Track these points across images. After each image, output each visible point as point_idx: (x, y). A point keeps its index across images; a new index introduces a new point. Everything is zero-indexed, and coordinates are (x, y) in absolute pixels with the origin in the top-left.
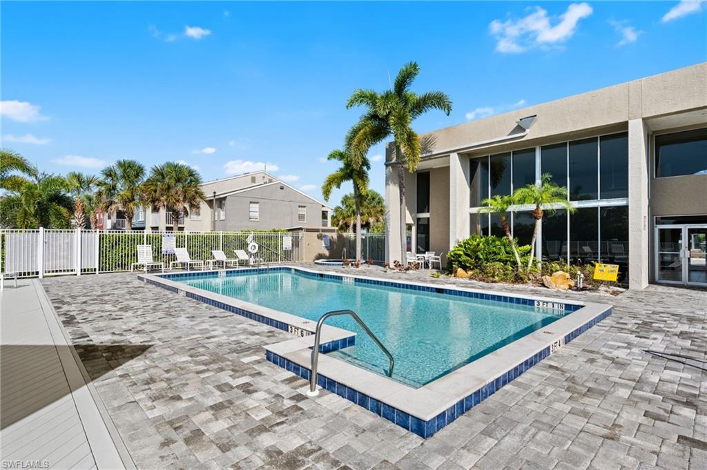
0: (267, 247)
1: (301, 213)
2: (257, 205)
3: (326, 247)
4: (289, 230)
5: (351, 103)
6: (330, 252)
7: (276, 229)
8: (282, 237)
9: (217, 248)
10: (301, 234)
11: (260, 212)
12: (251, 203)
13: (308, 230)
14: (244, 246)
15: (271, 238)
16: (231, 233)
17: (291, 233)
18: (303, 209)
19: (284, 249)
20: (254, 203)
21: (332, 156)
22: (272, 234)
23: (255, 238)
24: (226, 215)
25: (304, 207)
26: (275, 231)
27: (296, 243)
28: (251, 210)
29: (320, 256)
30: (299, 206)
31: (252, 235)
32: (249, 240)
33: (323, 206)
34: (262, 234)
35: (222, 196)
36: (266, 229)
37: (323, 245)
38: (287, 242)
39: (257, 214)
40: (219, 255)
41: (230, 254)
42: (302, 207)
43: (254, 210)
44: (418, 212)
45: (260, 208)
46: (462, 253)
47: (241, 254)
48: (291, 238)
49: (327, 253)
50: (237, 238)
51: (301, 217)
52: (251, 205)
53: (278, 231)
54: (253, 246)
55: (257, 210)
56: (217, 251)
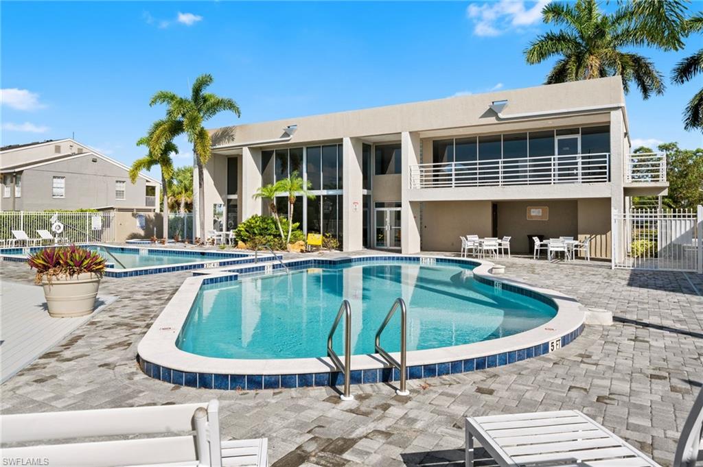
0: (74, 227)
1: (118, 189)
2: (63, 181)
3: (142, 227)
4: (99, 210)
5: (154, 102)
6: (145, 232)
7: (84, 209)
8: (90, 217)
9: (17, 228)
10: (112, 213)
11: (66, 188)
12: (54, 177)
13: (120, 210)
14: (47, 225)
15: (78, 218)
16: (33, 213)
17: (101, 213)
18: (121, 184)
19: (93, 229)
20: (59, 177)
21: (140, 143)
22: (79, 214)
23: (60, 218)
24: (22, 192)
25: (124, 182)
26: (82, 211)
27: (106, 223)
28: (55, 185)
29: (134, 236)
30: (117, 182)
31: (57, 215)
32: (54, 219)
33: (147, 181)
34: (69, 214)
35: (17, 170)
36: (73, 209)
37: (138, 224)
38: (97, 223)
39: (63, 190)
40: (20, 234)
41: (32, 234)
42: (120, 182)
43: (59, 186)
44: (228, 194)
45: (66, 184)
46: (243, 229)
47: (45, 234)
48: (100, 218)
49: (142, 233)
50: (39, 218)
51: (119, 194)
52: (55, 180)
53: (86, 211)
54: (57, 226)
55: (63, 186)
56: (17, 231)
